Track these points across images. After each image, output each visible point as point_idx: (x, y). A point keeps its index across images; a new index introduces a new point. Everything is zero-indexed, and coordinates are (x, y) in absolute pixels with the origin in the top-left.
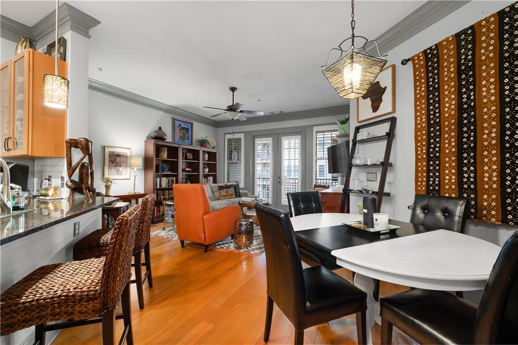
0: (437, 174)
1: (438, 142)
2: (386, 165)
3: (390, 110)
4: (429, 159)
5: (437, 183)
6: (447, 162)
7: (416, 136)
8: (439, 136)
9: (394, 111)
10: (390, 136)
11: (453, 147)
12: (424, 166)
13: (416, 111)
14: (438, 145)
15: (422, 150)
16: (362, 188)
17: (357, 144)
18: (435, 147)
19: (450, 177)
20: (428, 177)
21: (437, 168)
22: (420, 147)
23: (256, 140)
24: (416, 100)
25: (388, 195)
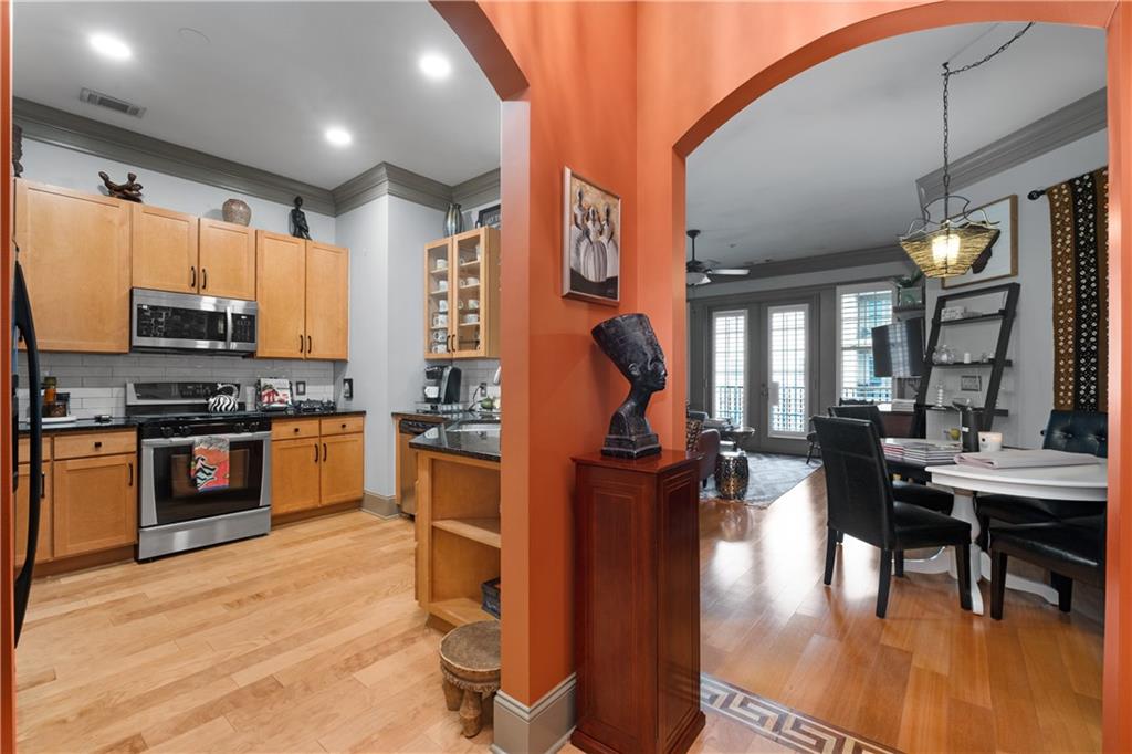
0: (1093, 379)
1: (1094, 329)
2: (999, 364)
3: (1009, 272)
4: (1078, 355)
5: (1092, 392)
7: (1056, 318)
9: (1015, 272)
10: (1008, 315)
12: (1070, 366)
13: (1055, 277)
14: (1094, 333)
15: (1066, 341)
16: (954, 403)
17: (942, 328)
18: (1090, 336)
20: (1077, 384)
21: (1093, 369)
22: (1062, 335)
23: (714, 314)
24: (1055, 259)
25: (1005, 413)
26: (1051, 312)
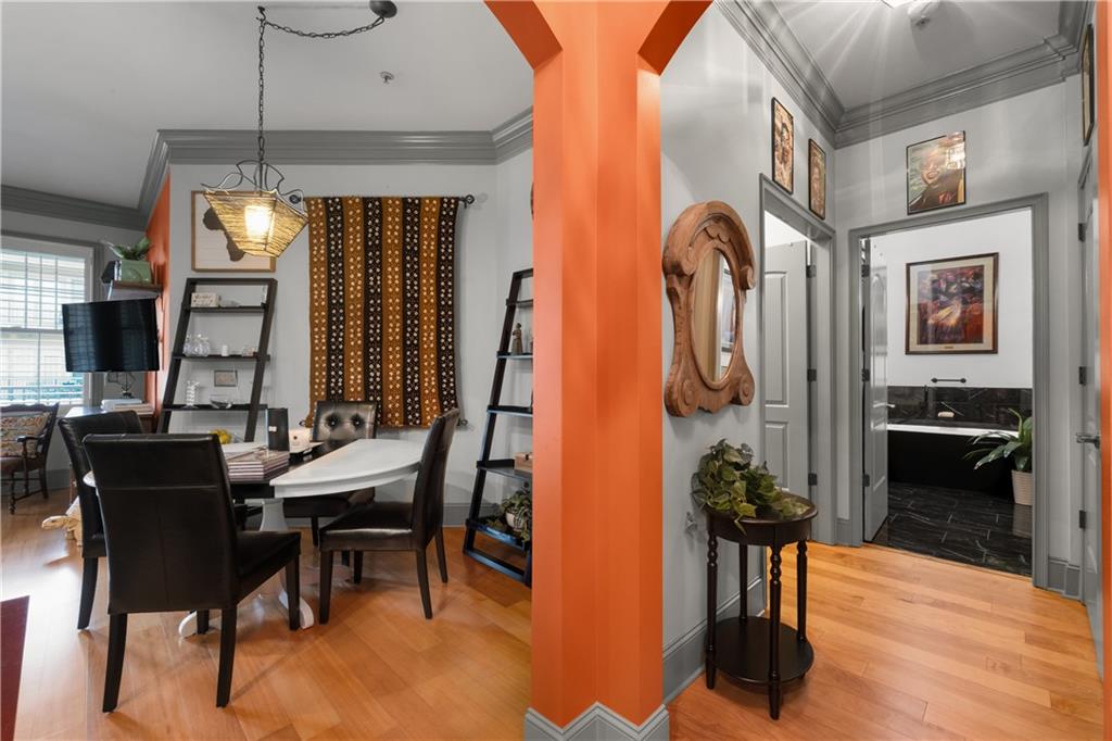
0: (340, 373)
3: (267, 266)
4: (330, 352)
5: (340, 384)
6: (353, 358)
7: (312, 318)
8: (343, 323)
9: (273, 269)
10: (267, 309)
11: (359, 338)
17: (192, 314)
18: (338, 336)
19: (355, 377)
20: (329, 377)
21: (341, 364)
22: (317, 333)
24: (312, 264)
25: (263, 408)
26: (308, 312)
